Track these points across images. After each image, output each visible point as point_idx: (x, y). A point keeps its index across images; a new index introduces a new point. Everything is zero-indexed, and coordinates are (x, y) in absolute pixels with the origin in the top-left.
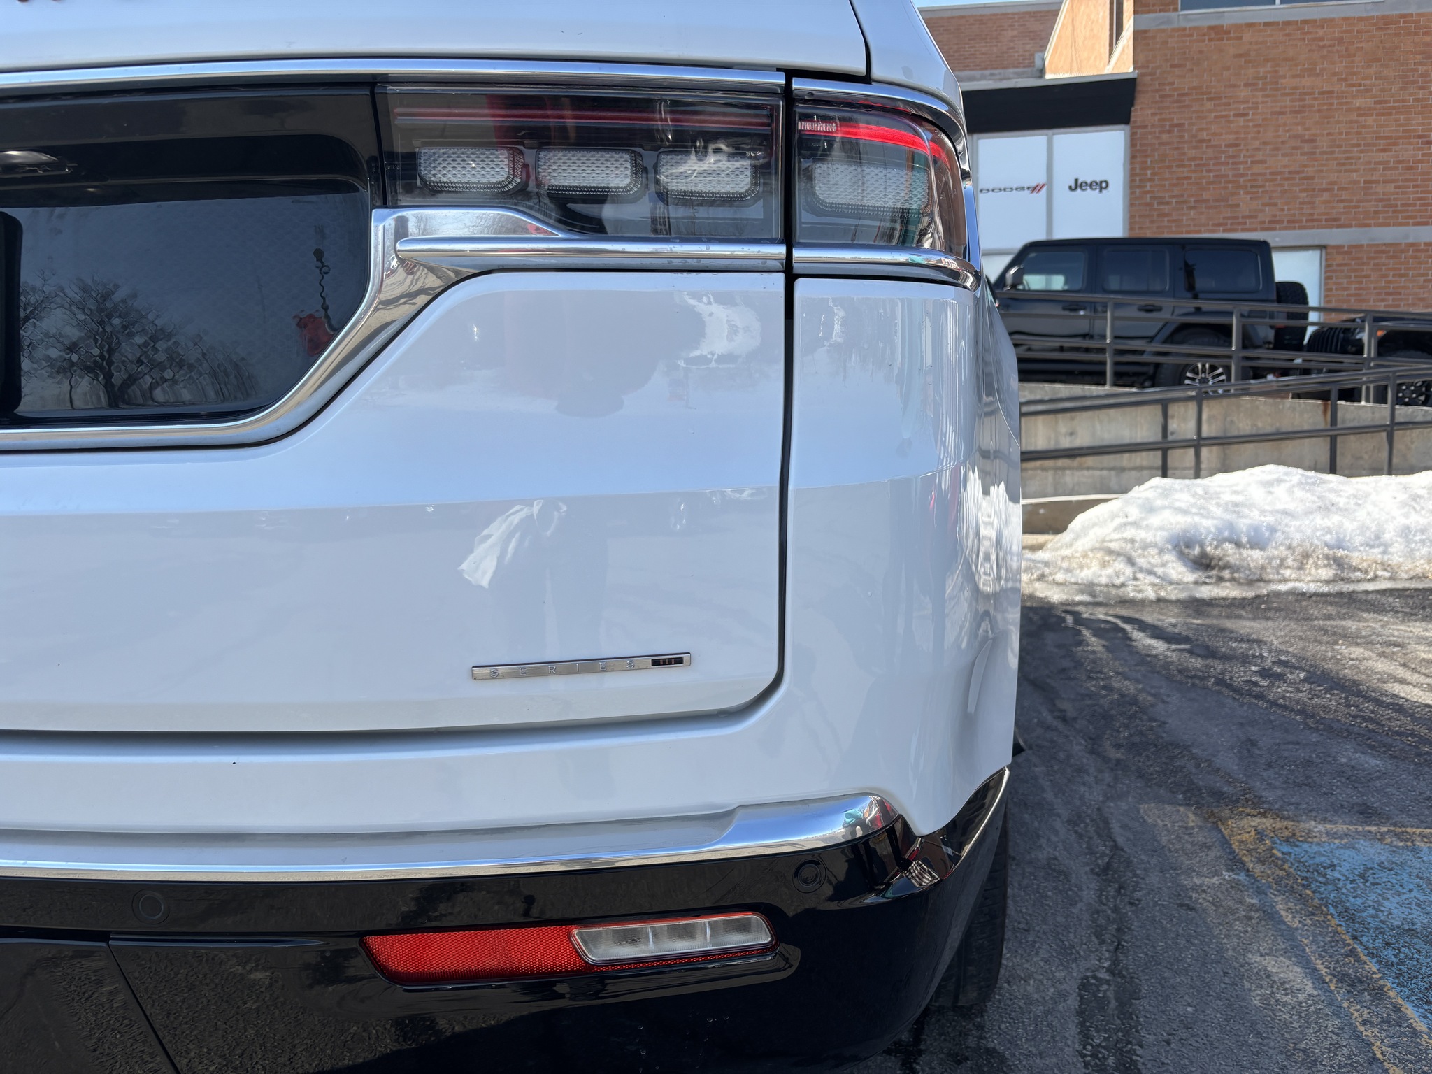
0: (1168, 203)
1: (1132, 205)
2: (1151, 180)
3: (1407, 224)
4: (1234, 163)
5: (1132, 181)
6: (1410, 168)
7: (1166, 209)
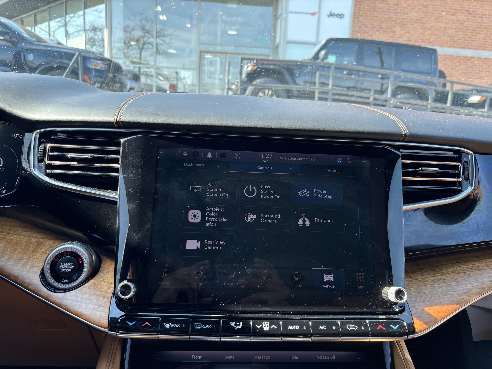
0: (368, 27)
1: (353, 26)
2: (362, 16)
3: (458, 47)
4: (396, 13)
5: (355, 15)
6: (461, 24)
7: (367, 29)
